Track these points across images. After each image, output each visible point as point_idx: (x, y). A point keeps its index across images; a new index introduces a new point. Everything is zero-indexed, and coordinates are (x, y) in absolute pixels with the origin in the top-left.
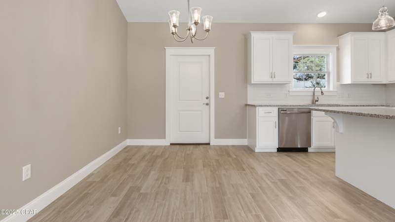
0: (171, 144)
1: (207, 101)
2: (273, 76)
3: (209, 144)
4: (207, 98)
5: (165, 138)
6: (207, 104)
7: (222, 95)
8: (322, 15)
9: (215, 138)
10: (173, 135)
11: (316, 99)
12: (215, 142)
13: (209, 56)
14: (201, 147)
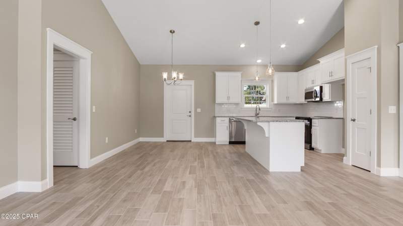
0: (168, 141)
1: (190, 114)
2: (228, 98)
3: (191, 141)
4: (190, 112)
5: (163, 137)
6: (190, 116)
7: (199, 110)
8: (259, 61)
9: (195, 137)
10: (168, 135)
11: (258, 112)
12: (194, 140)
13: (191, 85)
14: (185, 143)
